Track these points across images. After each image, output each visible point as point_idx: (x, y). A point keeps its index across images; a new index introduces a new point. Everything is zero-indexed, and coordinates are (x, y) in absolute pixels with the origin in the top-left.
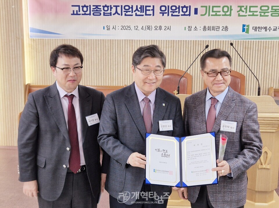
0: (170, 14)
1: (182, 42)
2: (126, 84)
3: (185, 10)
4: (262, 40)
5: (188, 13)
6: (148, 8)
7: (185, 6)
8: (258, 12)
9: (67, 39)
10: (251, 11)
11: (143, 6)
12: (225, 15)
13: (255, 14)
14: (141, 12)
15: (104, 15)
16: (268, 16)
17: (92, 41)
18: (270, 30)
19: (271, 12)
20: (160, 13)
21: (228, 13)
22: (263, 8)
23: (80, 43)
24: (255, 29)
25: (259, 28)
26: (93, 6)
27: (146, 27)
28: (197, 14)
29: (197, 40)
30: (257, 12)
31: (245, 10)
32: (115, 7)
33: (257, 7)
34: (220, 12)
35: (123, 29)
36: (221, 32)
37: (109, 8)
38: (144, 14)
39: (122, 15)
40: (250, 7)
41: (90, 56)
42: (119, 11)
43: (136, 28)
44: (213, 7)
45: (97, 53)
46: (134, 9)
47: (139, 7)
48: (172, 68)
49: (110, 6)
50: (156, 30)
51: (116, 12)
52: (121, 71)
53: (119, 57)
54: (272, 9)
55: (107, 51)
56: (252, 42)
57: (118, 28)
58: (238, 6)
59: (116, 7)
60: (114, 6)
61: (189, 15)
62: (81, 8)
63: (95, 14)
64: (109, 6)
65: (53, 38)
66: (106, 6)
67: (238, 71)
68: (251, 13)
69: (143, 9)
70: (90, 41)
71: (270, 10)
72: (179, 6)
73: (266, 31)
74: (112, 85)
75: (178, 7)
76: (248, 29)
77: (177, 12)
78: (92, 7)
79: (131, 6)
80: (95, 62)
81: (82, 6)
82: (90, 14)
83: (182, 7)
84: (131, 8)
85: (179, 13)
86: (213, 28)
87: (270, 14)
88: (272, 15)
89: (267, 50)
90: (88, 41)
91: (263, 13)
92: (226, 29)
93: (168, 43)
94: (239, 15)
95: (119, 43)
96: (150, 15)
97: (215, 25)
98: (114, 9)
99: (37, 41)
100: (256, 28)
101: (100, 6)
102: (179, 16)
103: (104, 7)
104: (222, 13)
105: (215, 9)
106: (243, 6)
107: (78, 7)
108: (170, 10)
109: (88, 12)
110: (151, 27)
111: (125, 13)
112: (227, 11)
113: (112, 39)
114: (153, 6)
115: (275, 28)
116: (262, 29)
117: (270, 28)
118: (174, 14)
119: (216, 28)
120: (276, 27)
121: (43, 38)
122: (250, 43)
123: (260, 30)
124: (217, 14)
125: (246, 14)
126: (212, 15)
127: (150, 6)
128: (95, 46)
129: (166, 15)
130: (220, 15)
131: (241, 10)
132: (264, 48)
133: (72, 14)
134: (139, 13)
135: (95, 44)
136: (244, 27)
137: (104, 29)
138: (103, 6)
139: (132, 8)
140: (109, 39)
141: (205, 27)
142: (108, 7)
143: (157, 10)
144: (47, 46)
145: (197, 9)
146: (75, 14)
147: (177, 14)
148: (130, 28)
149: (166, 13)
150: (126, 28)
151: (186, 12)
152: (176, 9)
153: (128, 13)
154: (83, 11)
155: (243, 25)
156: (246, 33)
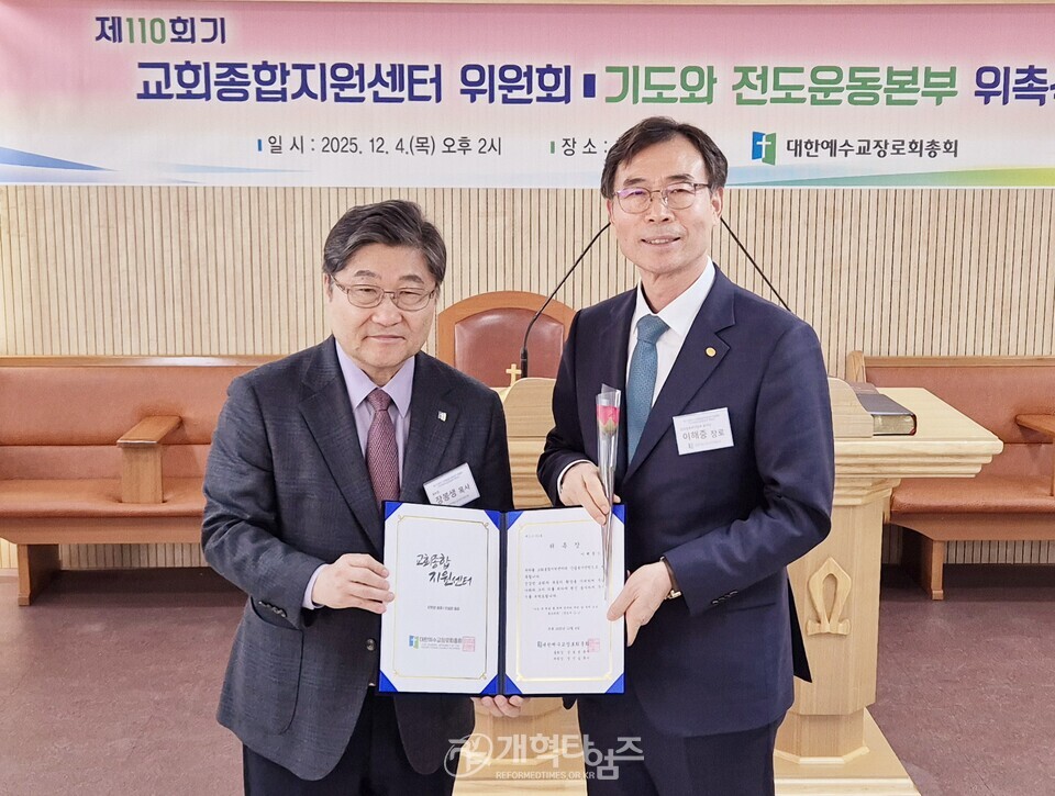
0: (498, 94)
1: (544, 197)
3: (549, 80)
4: (819, 187)
5: (560, 92)
6: (418, 75)
7: (549, 66)
8: (806, 89)
9: (124, 187)
10: (780, 84)
11: (401, 66)
12: (692, 99)
13: (795, 94)
14: (394, 89)
15: (259, 99)
16: (838, 102)
17: (218, 191)
18: (846, 151)
19: (848, 87)
20: (463, 92)
21: (703, 93)
22: (821, 76)
24: (797, 148)
25: (809, 146)
26: (219, 65)
27: (415, 143)
28: (593, 96)
30: (801, 88)
31: (759, 83)
32: (299, 71)
33: (800, 70)
34: (672, 87)
35: (329, 148)
37: (278, 72)
38: (405, 94)
39: (324, 98)
40: (777, 71)
41: (211, 247)
42: (315, 87)
43: (377, 145)
44: (649, 70)
45: (238, 235)
46: (369, 76)
47: (385, 69)
48: (509, 288)
49: (279, 67)
50: (449, 151)
51: (304, 88)
54: (852, 78)
56: (787, 195)
57: (313, 145)
58: (737, 69)
59: (304, 68)
60: (295, 67)
61: (567, 99)
62: (174, 74)
63: (225, 95)
64: (276, 67)
65: (72, 184)
66: (265, 66)
68: (782, 94)
69: (401, 79)
70: (210, 194)
71: (845, 81)
72: (530, 68)
73: (833, 154)
75: (524, 70)
76: (771, 150)
77: (521, 88)
78: (214, 71)
79: (356, 68)
80: (230, 271)
81: (177, 67)
82: (207, 96)
83: (538, 70)
84: (357, 73)
85: (529, 91)
87: (844, 96)
88: (851, 100)
89: (838, 221)
90: (200, 195)
91: (823, 93)
93: (491, 200)
94: (740, 101)
95: (316, 198)
96: (427, 98)
99: (12, 194)
100: (798, 144)
101: (244, 66)
102: (529, 101)
103: (257, 69)
104: (679, 92)
105: (656, 79)
106: (754, 69)
107: (163, 70)
108: (498, 82)
110: (430, 143)
111: (337, 90)
112: (699, 87)
113: (290, 184)
114: (438, 68)
115: (865, 144)
116: (819, 147)
117: (846, 143)
118: (510, 96)
120: (868, 142)
121: (32, 184)
122: (778, 196)
123: (812, 152)
124: (664, 96)
125: (763, 97)
126: (645, 100)
127: (425, 68)
128: (228, 213)
129: (482, 99)
130: (673, 100)
131: (745, 82)
132: (830, 213)
133: (140, 96)
134: (385, 92)
136: (758, 143)
137: (260, 149)
138: (254, 67)
139: (361, 72)
140: (281, 185)
142: (272, 69)
143: (452, 82)
144: (49, 212)
145: (593, 76)
146: (153, 96)
147: (522, 94)
148: (353, 147)
149: (483, 92)
150: (342, 144)
151: (556, 87)
152: (518, 79)
153: (347, 93)
154: (182, 84)
155: (754, 134)
156: (763, 161)
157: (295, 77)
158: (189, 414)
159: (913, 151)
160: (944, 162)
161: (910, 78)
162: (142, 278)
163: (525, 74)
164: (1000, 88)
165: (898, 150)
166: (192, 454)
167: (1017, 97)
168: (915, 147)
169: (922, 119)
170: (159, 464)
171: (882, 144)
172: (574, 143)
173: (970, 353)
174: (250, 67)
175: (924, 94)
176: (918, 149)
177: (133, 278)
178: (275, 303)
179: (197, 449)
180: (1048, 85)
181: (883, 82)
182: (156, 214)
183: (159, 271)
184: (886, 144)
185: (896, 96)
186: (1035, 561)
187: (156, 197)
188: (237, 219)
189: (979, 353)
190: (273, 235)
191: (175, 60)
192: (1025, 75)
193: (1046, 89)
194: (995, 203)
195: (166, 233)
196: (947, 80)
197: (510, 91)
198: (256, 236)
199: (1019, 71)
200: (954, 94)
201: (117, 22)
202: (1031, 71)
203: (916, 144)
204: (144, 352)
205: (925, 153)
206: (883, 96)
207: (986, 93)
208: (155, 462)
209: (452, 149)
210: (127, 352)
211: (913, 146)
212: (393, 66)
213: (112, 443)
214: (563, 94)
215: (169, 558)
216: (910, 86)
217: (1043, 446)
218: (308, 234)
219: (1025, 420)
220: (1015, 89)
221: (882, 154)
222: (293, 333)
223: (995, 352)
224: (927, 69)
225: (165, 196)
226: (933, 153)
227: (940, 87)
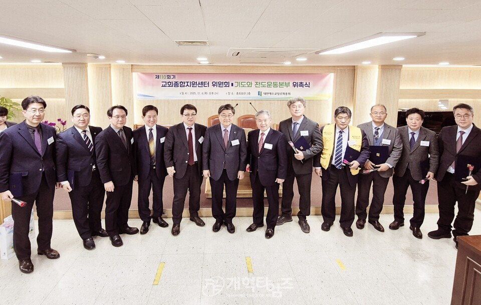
0: (218, 86)
3: (226, 84)
5: (228, 85)
7: (226, 82)
10: (262, 84)
11: (203, 82)
12: (248, 87)
15: (180, 87)
16: (271, 87)
20: (212, 86)
21: (250, 86)
22: (269, 83)
25: (267, 93)
27: (205, 93)
28: (233, 86)
30: (266, 85)
31: (259, 84)
33: (265, 82)
34: (245, 85)
35: (191, 94)
36: (246, 96)
38: (203, 86)
39: (190, 87)
40: (262, 82)
42: (189, 84)
43: (199, 93)
44: (242, 82)
46: (198, 83)
47: (200, 82)
49: (184, 82)
51: (187, 85)
57: (189, 93)
58: (255, 82)
59: (187, 82)
61: (229, 87)
62: (167, 83)
63: (175, 86)
68: (263, 86)
69: (203, 84)
71: (272, 84)
73: (271, 95)
76: (261, 94)
77: (222, 85)
78: (173, 83)
79: (195, 82)
83: (224, 82)
86: (242, 94)
88: (273, 87)
89: (271, 104)
91: (269, 86)
92: (249, 94)
94: (256, 87)
95: (189, 101)
97: (243, 92)
98: (186, 84)
100: (265, 93)
101: (178, 82)
102: (223, 87)
103: (180, 82)
105: (243, 84)
106: (258, 82)
107: (165, 83)
108: (218, 84)
109: (171, 85)
110: (207, 93)
111: (193, 86)
114: (208, 82)
115: (276, 93)
116: (269, 94)
117: (273, 93)
118: (220, 86)
125: (260, 86)
126: (241, 87)
127: (206, 82)
130: (245, 87)
131: (257, 84)
133: (162, 87)
134: (200, 86)
137: (180, 94)
141: (237, 93)
142: (182, 82)
143: (211, 84)
145: (233, 83)
146: (164, 87)
148: (195, 94)
149: (216, 86)
150: (193, 93)
154: (168, 85)
155: (258, 92)
161: (282, 84)
163: (222, 83)
164: (297, 85)
165: (281, 94)
168: (284, 94)
169: (284, 89)
172: (230, 93)
175: (285, 86)
180: (304, 85)
181: (278, 84)
184: (279, 93)
185: (280, 86)
191: (167, 81)
199: (299, 83)
200: (289, 86)
201: (158, 76)
202: (301, 83)
206: (278, 86)
207: (294, 86)
209: (210, 94)
220: (299, 86)
221: (278, 95)
224: (285, 82)
226: (286, 94)
227: (287, 85)
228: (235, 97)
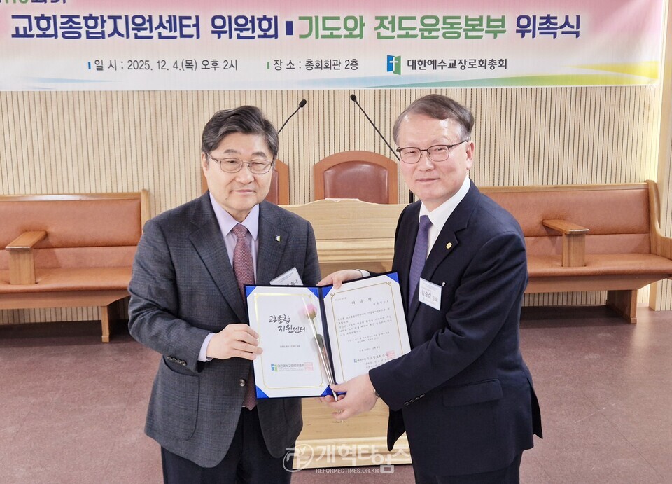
0: (235, 33)
1: (264, 95)
2: (146, 188)
3: (265, 24)
4: (427, 88)
5: (272, 32)
6: (185, 22)
7: (265, 16)
8: (418, 29)
10: (403, 26)
11: (175, 17)
12: (351, 36)
13: (411, 32)
14: (171, 31)
15: (88, 37)
16: (437, 37)
17: (65, 94)
18: (442, 66)
19: (443, 28)
20: (213, 32)
21: (357, 32)
22: (426, 21)
23: (37, 100)
24: (413, 64)
25: (420, 63)
26: (62, 17)
27: (185, 63)
28: (292, 34)
29: (295, 89)
30: (415, 29)
31: (390, 26)
32: (113, 20)
33: (414, 18)
34: (338, 29)
35: (132, 67)
36: (344, 73)
37: (99, 21)
38: (177, 34)
39: (128, 37)
40: (401, 19)
41: (62, 128)
42: (122, 29)
43: (161, 65)
44: (325, 19)
45: (78, 121)
46: (156, 23)
47: (165, 19)
49: (100, 18)
51: (116, 31)
52: (134, 159)
53: (127, 129)
54: (445, 23)
55: (99, 116)
56: (408, 93)
57: (122, 65)
58: (377, 18)
59: (115, 18)
60: (110, 17)
61: (276, 36)
62: (34, 22)
63: (67, 35)
64: (98, 18)
66: (91, 17)
67: (382, 154)
68: (404, 32)
69: (175, 24)
70: (60, 96)
71: (441, 25)
72: (253, 17)
73: (435, 68)
74: (115, 191)
75: (250, 19)
76: (398, 66)
77: (248, 29)
78: (59, 20)
79: (147, 18)
80: (74, 142)
81: (36, 18)
82: (55, 35)
83: (258, 19)
84: (148, 21)
85: (253, 31)
86: (328, 65)
87: (440, 33)
88: (444, 36)
90: (54, 96)
91: (428, 31)
92: (354, 66)
93: (232, 97)
94: (379, 37)
95: (125, 98)
96: (192, 36)
97: (332, 57)
100: (414, 62)
101: (78, 17)
102: (253, 38)
103: (86, 19)
104: (343, 32)
105: (329, 24)
106: (387, 18)
107: (27, 19)
108: (234, 26)
109: (51, 31)
110: (194, 64)
111: (136, 32)
112: (354, 29)
113: (109, 89)
114: (197, 18)
115: (453, 62)
116: (427, 64)
117: (442, 61)
118: (242, 34)
119: (333, 63)
120: (455, 61)
122: (403, 93)
123: (422, 67)
124: (334, 34)
125: (392, 34)
126: (323, 37)
127: (189, 18)
128: (71, 107)
129: (225, 36)
130: (339, 36)
131: (382, 25)
133: (13, 36)
134: (165, 33)
135: (71, 102)
136: (391, 62)
137: (90, 68)
138: (84, 18)
139: (150, 21)
140: (103, 89)
141: (309, 61)
142: (95, 19)
143: (206, 26)
145: (291, 22)
146: (22, 36)
147: (249, 33)
148: (147, 66)
149: (225, 32)
150: (140, 65)
151: (269, 29)
152: (246, 24)
153: (142, 33)
154: (40, 28)
155: (388, 56)
156: (394, 72)
157: (110, 23)
158: (51, 230)
159: (481, 66)
160: (499, 72)
161: (478, 22)
162: (19, 147)
163: (251, 21)
164: (531, 28)
165: (472, 65)
166: (54, 253)
167: (541, 33)
168: (482, 63)
169: (486, 47)
170: (32, 260)
171: (463, 62)
172: (281, 62)
173: (516, 184)
174: (81, 17)
175: (487, 32)
176: (484, 65)
177: (13, 148)
178: (102, 161)
179: (57, 251)
180: (558, 26)
181: (463, 25)
182: (27, 108)
183: (29, 143)
184: (465, 61)
185: (470, 33)
186: (555, 304)
187: (26, 98)
188: (77, 111)
189: (521, 184)
190: (100, 120)
191: (35, 14)
192: (544, 21)
193: (557, 29)
194: (529, 96)
195: (33, 120)
196: (500, 23)
197: (241, 31)
198: (89, 121)
199: (541, 18)
200: (504, 32)
202: (548, 18)
203: (483, 61)
204: (23, 192)
205: (488, 67)
206: (463, 33)
207: (522, 31)
208: (30, 259)
209: (207, 67)
210: (12, 193)
211: (481, 63)
212: (170, 17)
213: (3, 248)
214: (274, 33)
215: (43, 317)
216: (479, 27)
217: (558, 238)
218: (121, 120)
219: (548, 223)
220: (539, 29)
221: (463, 68)
222: (114, 179)
223: (531, 184)
224: (489, 17)
225: (31, 97)
226: (492, 67)
227: (496, 28)
228: (299, 80)
